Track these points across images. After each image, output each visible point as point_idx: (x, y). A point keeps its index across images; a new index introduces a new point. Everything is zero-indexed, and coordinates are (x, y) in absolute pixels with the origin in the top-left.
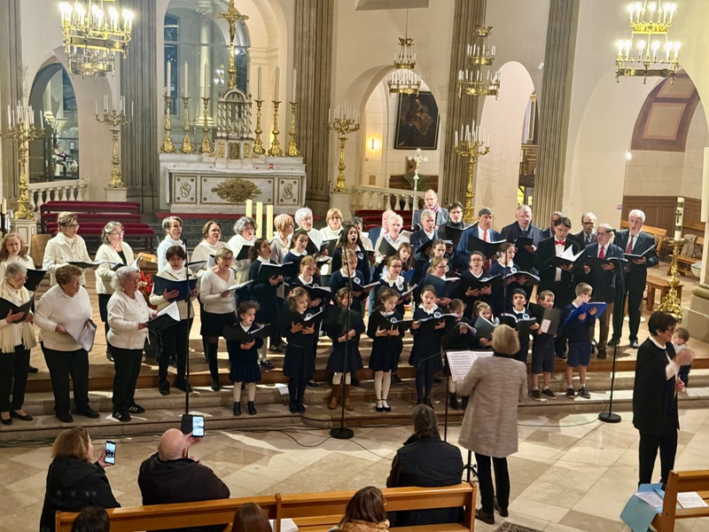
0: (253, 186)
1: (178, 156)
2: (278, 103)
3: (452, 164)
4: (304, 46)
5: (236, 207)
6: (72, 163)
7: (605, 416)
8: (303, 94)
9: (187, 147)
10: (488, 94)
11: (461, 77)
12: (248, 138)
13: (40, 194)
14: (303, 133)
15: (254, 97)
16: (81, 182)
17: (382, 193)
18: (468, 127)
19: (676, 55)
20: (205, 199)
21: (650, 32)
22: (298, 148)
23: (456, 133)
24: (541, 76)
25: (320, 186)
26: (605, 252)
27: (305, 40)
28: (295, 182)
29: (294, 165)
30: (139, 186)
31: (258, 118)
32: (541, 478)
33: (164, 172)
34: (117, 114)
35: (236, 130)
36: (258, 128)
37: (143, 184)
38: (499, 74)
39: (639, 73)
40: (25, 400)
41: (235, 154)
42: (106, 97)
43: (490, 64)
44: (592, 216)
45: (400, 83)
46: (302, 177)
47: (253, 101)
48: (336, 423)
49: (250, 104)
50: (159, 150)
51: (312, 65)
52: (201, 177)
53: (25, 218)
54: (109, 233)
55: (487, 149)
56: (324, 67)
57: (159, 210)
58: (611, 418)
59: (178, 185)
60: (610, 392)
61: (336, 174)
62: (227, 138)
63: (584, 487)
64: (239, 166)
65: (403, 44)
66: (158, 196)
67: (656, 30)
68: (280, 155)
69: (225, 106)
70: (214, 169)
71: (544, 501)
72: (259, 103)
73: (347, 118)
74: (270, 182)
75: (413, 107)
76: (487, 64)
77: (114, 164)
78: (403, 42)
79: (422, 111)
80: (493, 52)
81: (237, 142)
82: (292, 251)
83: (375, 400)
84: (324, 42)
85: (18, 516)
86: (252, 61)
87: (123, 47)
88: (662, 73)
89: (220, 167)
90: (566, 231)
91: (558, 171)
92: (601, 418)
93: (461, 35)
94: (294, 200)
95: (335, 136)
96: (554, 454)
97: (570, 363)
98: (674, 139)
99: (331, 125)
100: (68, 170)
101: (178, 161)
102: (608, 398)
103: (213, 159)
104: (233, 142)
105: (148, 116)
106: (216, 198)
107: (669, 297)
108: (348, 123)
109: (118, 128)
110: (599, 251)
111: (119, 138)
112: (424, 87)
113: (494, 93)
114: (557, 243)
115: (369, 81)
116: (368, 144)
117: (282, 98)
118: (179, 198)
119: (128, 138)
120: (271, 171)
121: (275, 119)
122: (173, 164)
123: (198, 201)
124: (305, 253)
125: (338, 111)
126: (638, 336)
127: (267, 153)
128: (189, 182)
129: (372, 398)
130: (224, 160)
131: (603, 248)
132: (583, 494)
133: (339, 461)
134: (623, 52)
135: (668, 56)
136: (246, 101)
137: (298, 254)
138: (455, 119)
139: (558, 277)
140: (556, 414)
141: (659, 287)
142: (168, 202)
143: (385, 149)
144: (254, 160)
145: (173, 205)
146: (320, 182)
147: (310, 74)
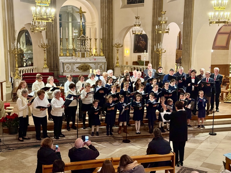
0: (90, 66)
1: (65, 57)
2: (97, 39)
3: (153, 56)
4: (104, 21)
5: (84, 73)
6: (29, 62)
7: (211, 133)
8: (104, 36)
9: (68, 54)
10: (166, 33)
11: (157, 27)
12: (87, 51)
13: (21, 71)
14: (105, 48)
15: (89, 38)
16: (34, 67)
17: (131, 67)
18: (159, 44)
19: (228, 16)
20: (74, 71)
21: (220, 9)
22: (103, 53)
23: (155, 46)
24: (182, 27)
25: (111, 66)
26: (208, 80)
27: (104, 19)
28: (103, 64)
29: (102, 59)
30: (53, 68)
31: (90, 44)
32: (193, 153)
33: (61, 62)
34: (45, 45)
35: (83, 49)
36: (90, 47)
37: (54, 67)
38: (169, 26)
39: (217, 22)
40: (27, 134)
41: (83, 56)
42: (42, 39)
43: (166, 23)
44: (203, 69)
45: (136, 31)
46: (105, 62)
47: (88, 39)
48: (124, 138)
49: (88, 40)
50: (59, 56)
51: (107, 27)
52: (73, 64)
53: (18, 79)
54: (49, 80)
55: (165, 51)
56: (110, 27)
57: (59, 75)
58: (213, 134)
59: (65, 67)
60: (212, 126)
61: (116, 61)
62: (81, 51)
63: (207, 155)
64: (85, 60)
65: (136, 19)
66: (59, 71)
67: (221, 9)
68: (97, 56)
69: (79, 41)
70: (76, 61)
71: (195, 160)
72: (90, 39)
73: (119, 43)
74: (95, 64)
75: (139, 39)
76: (165, 23)
77: (45, 61)
78: (137, 18)
79: (142, 40)
80: (167, 19)
81: (84, 52)
82: (107, 84)
83: (136, 130)
84: (111, 19)
85: (26, 170)
86: (87, 26)
87: (52, 20)
88: (224, 22)
89: (79, 60)
90: (195, 74)
91: (189, 56)
92: (210, 134)
93: (155, 15)
94: (103, 70)
95: (115, 49)
96: (196, 145)
97: (199, 117)
98: (225, 46)
99: (114, 46)
100: (28, 64)
101: (65, 59)
102: (212, 128)
103: (76, 58)
104: (82, 52)
105: (55, 45)
106: (78, 70)
107: (228, 95)
108: (119, 45)
109: (46, 49)
110: (206, 80)
111: (46, 52)
112: (144, 33)
113: (167, 32)
114: (192, 78)
115: (125, 31)
116: (125, 52)
117: (97, 37)
118: (66, 71)
119: (48, 52)
120: (95, 61)
121: (96, 44)
122: (63, 60)
123: (72, 72)
124: (111, 84)
125: (116, 41)
126: (218, 108)
127: (93, 55)
128: (69, 65)
129: (134, 130)
130: (80, 58)
131: (208, 79)
132: (207, 157)
133: (126, 150)
134: (211, 16)
135: (226, 17)
136: (86, 39)
137: (109, 85)
138: (154, 42)
139: (193, 89)
140: (195, 133)
141: (225, 92)
142: (62, 72)
143: (131, 53)
144: (89, 58)
145: (64, 73)
146: (111, 64)
147: (106, 29)
